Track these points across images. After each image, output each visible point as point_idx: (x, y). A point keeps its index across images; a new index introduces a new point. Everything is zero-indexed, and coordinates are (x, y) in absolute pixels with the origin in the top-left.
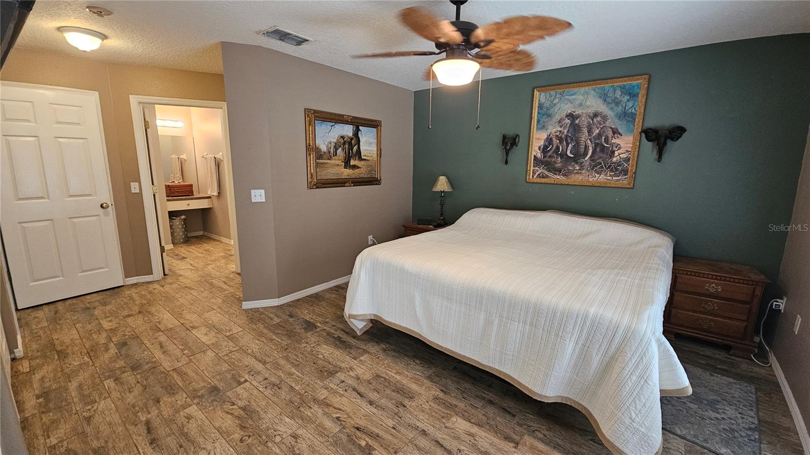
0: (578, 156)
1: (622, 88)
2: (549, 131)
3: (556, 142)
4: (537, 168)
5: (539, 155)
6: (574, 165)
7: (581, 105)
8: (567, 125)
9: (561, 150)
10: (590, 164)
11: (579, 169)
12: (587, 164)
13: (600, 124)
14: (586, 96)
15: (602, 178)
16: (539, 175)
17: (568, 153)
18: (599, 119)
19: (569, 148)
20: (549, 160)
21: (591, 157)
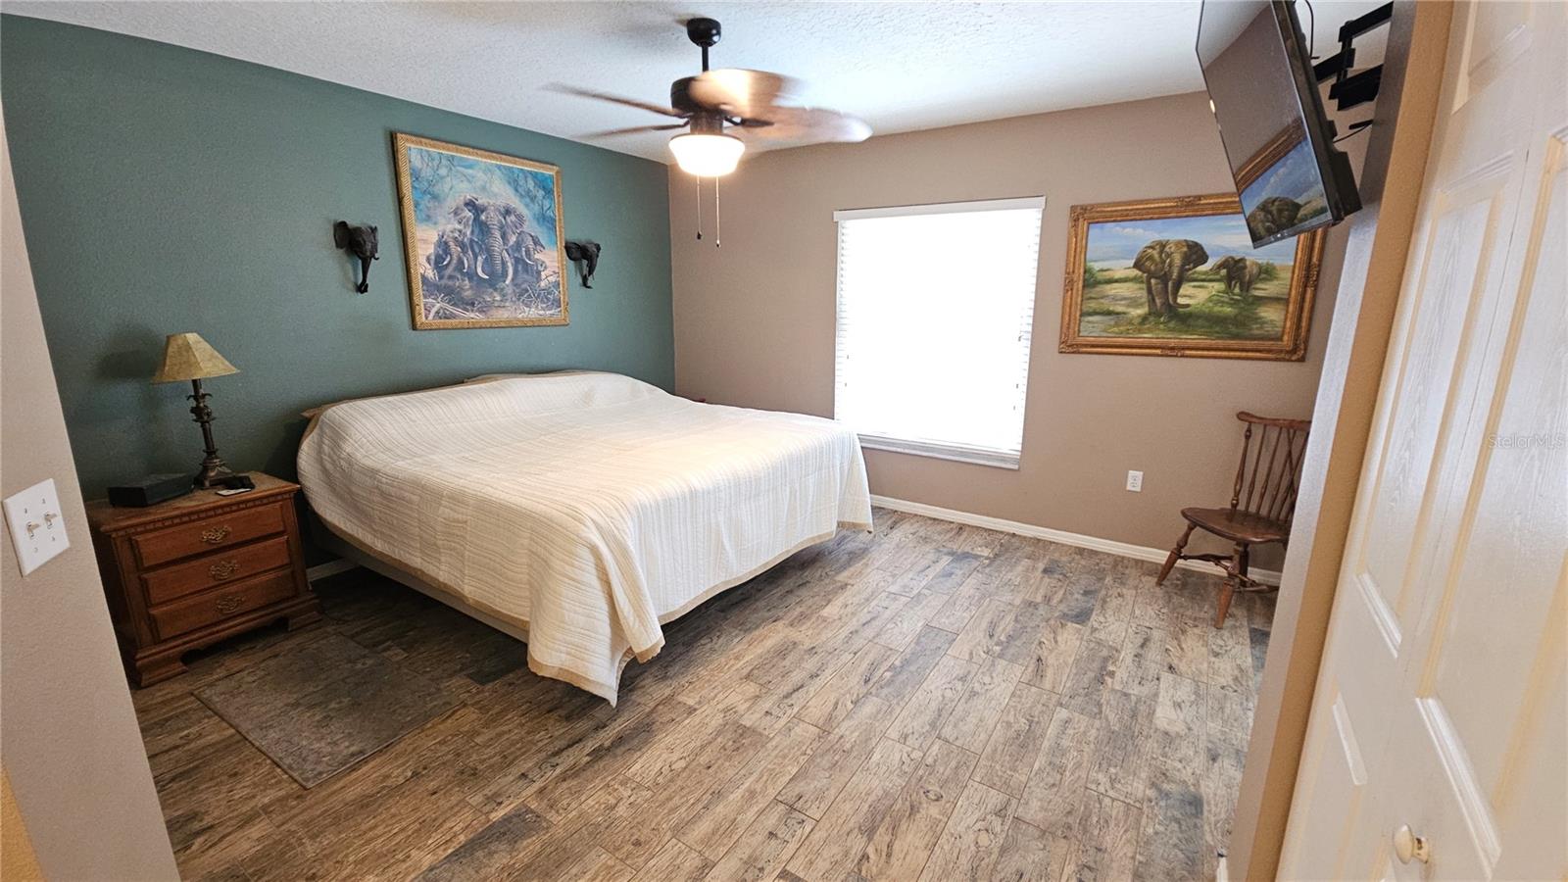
0: (495, 279)
1: (535, 176)
2: (441, 228)
3: (455, 249)
4: (430, 300)
5: (430, 274)
6: (492, 293)
7: (484, 189)
8: (468, 221)
9: (466, 266)
10: (514, 291)
11: (501, 301)
12: (510, 292)
13: (516, 227)
14: (489, 175)
15: (533, 312)
16: (437, 312)
17: (479, 270)
18: (513, 218)
19: (479, 264)
20: (450, 283)
21: (513, 280)
